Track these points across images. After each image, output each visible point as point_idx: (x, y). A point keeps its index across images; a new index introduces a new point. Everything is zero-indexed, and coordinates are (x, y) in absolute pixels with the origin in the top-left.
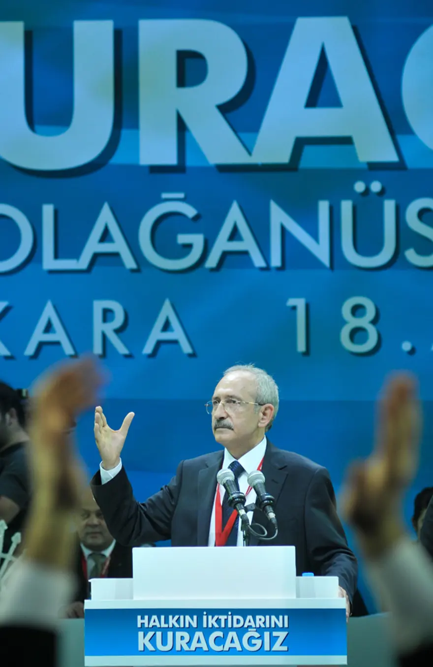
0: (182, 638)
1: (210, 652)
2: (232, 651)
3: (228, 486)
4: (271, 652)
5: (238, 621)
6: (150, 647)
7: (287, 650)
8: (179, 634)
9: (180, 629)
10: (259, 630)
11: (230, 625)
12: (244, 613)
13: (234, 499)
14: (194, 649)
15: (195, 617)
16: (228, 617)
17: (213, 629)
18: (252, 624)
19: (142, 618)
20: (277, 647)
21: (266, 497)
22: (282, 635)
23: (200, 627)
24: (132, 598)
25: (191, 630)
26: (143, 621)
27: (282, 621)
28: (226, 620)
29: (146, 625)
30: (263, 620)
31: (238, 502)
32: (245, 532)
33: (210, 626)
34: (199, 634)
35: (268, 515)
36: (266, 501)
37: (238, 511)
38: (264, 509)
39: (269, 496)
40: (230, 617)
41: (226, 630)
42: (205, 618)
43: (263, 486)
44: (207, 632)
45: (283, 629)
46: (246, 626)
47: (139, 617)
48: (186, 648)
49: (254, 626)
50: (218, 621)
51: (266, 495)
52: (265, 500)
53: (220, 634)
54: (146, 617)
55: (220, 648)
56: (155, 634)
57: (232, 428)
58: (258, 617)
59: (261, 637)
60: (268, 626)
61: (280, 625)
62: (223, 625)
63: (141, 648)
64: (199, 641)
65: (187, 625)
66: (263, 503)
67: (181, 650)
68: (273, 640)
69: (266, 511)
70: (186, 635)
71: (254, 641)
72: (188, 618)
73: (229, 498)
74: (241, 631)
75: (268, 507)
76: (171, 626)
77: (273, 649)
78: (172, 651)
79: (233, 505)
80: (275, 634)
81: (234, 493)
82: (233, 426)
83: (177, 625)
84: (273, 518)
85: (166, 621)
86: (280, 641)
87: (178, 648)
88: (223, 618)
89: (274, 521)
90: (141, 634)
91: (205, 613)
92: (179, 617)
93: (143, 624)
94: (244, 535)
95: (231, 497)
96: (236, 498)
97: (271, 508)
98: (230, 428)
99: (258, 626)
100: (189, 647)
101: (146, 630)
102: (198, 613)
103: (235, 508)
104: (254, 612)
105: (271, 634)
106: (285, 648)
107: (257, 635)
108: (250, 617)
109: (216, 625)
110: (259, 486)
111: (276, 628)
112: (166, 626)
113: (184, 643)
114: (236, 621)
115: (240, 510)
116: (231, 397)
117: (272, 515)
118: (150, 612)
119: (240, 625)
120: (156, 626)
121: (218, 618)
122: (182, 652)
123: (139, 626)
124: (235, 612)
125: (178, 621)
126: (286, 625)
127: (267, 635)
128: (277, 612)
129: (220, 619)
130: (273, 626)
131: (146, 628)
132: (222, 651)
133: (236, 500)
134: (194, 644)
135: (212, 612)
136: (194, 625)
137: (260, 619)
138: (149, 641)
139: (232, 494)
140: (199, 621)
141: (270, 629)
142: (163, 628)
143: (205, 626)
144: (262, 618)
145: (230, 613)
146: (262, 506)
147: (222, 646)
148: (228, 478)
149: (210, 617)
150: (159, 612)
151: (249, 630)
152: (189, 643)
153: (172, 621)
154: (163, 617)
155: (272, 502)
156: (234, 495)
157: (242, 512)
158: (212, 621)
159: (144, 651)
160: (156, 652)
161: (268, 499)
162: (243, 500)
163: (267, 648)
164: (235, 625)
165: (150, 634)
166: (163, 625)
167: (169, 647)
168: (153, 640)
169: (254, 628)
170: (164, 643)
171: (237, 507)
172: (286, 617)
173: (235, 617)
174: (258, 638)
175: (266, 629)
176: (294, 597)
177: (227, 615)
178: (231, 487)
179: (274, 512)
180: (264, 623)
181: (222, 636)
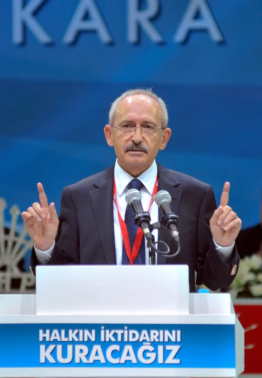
0: (81, 351)
1: (107, 364)
2: (128, 364)
3: (135, 205)
4: (164, 365)
5: (134, 335)
6: (51, 360)
7: (179, 363)
8: (78, 347)
9: (79, 343)
10: (154, 344)
11: (126, 339)
12: (139, 327)
13: (139, 218)
14: (92, 362)
15: (93, 332)
16: (124, 332)
17: (110, 343)
18: (147, 338)
19: (44, 332)
20: (170, 360)
21: (171, 216)
22: (175, 349)
23: (98, 340)
24: (35, 313)
25: (89, 344)
26: (44, 335)
27: (175, 336)
28: (123, 335)
29: (48, 339)
30: (157, 335)
31: (144, 221)
32: (150, 248)
33: (107, 340)
34: (97, 348)
35: (171, 232)
36: (171, 220)
37: (142, 229)
38: (169, 227)
39: (174, 215)
40: (126, 332)
41: (122, 344)
42: (102, 332)
43: (169, 205)
44: (105, 345)
45: (176, 343)
46: (141, 340)
47: (41, 331)
48: (85, 360)
49: (148, 340)
50: (115, 335)
51: (171, 214)
52: (169, 219)
53: (117, 347)
54: (48, 331)
55: (116, 361)
56: (56, 347)
57: (147, 152)
58: (152, 332)
59: (156, 351)
60: (161, 340)
61: (173, 339)
62: (119, 339)
63: (42, 360)
64: (97, 354)
65: (86, 339)
66: (167, 221)
67: (80, 363)
68: (166, 353)
69: (170, 230)
70: (85, 349)
71: (148, 355)
72: (87, 332)
73: (135, 218)
74: (136, 345)
75: (172, 226)
76: (71, 340)
77: (167, 362)
78: (72, 364)
79: (139, 223)
80: (168, 347)
81: (140, 212)
82: (148, 151)
83: (76, 339)
84: (176, 236)
85: (67, 335)
86: (173, 354)
87: (77, 360)
88: (119, 332)
89: (177, 239)
90: (42, 347)
91: (103, 328)
92: (78, 332)
93: (44, 338)
94: (149, 252)
95: (137, 216)
96: (141, 217)
97: (175, 227)
98: (145, 152)
99: (152, 340)
100: (88, 359)
101: (47, 344)
102: (96, 327)
103: (140, 226)
104: (149, 327)
105: (164, 348)
106: (177, 361)
107: (151, 348)
108: (144, 332)
109: (113, 339)
110: (165, 205)
111: (170, 342)
112: (66, 340)
113: (83, 356)
114: (131, 335)
115: (144, 228)
116: (148, 122)
117: (175, 233)
118: (51, 327)
119: (136, 339)
120: (57, 340)
121: (115, 333)
122: (81, 364)
123: (41, 339)
124: (131, 327)
125: (77, 335)
126: (179, 340)
127: (160, 348)
128: (170, 327)
129: (117, 334)
130: (166, 340)
131: (48, 341)
132: (119, 363)
133: (141, 219)
134: (93, 358)
135: (110, 327)
136: (93, 339)
137: (154, 334)
138: (51, 353)
139: (138, 214)
140: (98, 335)
141: (164, 343)
142: (63, 341)
143: (102, 339)
144: (156, 332)
145: (126, 328)
146: (167, 225)
147: (119, 359)
148: (135, 198)
149: (107, 331)
150: (59, 327)
151: (144, 344)
152: (88, 356)
153: (72, 335)
154: (63, 332)
155: (176, 220)
156: (139, 215)
157: (147, 230)
158: (109, 335)
159: (45, 363)
160: (57, 364)
161: (172, 218)
162: (147, 218)
163: (160, 360)
164: (131, 339)
165: (52, 347)
166: (64, 339)
167: (69, 359)
168: (54, 353)
169: (149, 342)
170: (64, 355)
171: (142, 225)
172: (179, 332)
173: (131, 332)
174: (153, 351)
175: (159, 343)
176: (187, 313)
177: (124, 329)
178: (137, 207)
179: (178, 230)
180: (158, 337)
181: (119, 350)
